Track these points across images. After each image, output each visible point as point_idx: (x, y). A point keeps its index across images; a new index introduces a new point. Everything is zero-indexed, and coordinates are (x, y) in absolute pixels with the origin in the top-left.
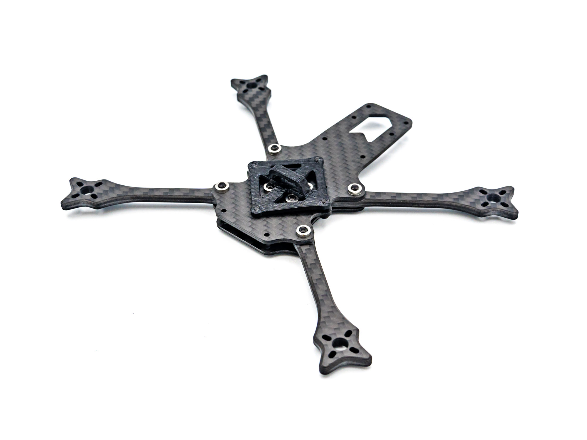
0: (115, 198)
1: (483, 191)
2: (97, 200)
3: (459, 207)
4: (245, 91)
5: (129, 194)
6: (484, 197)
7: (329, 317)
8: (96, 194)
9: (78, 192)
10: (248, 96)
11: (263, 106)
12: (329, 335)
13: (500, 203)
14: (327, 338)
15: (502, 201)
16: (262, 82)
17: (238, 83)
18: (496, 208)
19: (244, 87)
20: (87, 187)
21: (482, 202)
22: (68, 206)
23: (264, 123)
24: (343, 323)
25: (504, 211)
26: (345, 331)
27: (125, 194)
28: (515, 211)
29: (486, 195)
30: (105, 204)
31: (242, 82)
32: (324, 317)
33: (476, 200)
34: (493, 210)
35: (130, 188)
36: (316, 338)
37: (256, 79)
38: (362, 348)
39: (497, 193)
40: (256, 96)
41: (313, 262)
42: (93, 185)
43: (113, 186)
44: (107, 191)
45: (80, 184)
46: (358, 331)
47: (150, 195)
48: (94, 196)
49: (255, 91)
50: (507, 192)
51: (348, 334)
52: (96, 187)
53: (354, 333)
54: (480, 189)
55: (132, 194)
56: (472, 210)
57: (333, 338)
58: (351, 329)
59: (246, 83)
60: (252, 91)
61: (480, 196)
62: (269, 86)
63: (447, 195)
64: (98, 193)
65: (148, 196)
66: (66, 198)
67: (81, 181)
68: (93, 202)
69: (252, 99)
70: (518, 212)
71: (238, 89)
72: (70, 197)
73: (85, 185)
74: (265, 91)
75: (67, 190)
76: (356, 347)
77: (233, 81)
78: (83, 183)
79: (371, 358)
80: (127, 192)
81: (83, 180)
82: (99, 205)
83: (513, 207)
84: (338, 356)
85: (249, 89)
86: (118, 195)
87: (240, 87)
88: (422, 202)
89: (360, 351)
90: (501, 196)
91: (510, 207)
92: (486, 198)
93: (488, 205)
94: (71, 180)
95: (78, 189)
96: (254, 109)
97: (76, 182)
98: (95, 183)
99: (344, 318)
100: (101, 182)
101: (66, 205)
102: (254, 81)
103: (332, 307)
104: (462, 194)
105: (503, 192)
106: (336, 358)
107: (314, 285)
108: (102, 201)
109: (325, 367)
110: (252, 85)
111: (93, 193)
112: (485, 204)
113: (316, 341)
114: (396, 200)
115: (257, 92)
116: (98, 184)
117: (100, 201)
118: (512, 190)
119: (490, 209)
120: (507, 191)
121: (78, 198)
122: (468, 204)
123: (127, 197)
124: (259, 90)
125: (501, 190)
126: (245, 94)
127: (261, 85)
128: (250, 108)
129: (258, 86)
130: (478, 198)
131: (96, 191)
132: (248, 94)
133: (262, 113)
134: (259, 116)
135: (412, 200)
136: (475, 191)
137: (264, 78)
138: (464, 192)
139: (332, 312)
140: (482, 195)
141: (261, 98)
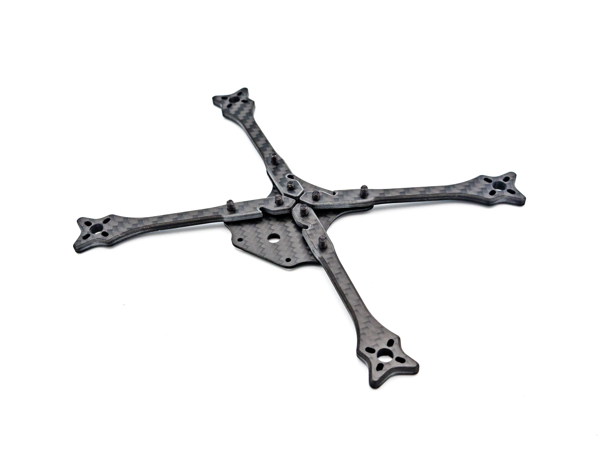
0: (126, 232)
1: (487, 180)
2: (109, 237)
3: (468, 197)
4: (229, 106)
5: (139, 226)
6: (490, 185)
7: (367, 327)
8: (107, 231)
9: (88, 232)
10: (233, 110)
11: (250, 117)
12: (372, 347)
13: (506, 190)
14: (370, 350)
15: (508, 188)
16: (243, 95)
17: (220, 99)
18: (504, 196)
19: (227, 102)
20: (95, 225)
21: (489, 191)
22: (81, 248)
23: (255, 133)
24: (383, 332)
25: (512, 198)
26: (387, 340)
27: (135, 227)
28: (522, 198)
29: (491, 184)
30: (118, 240)
31: (224, 98)
32: (363, 329)
33: (482, 189)
34: (501, 198)
35: (139, 219)
36: (360, 351)
37: (237, 93)
38: (407, 356)
39: (502, 180)
40: (241, 109)
41: (339, 271)
42: (101, 222)
43: (121, 220)
44: (116, 227)
45: (88, 223)
46: (399, 338)
47: (159, 224)
48: (105, 234)
49: (238, 104)
50: (511, 179)
51: (390, 343)
52: (104, 224)
53: (396, 341)
54: (484, 177)
55: (142, 226)
56: (481, 200)
57: (377, 349)
58: (392, 337)
59: (229, 99)
60: (236, 105)
61: (486, 185)
62: (251, 97)
63: (453, 186)
64: (108, 230)
65: (158, 225)
66: (77, 241)
67: (88, 220)
68: (105, 241)
69: (238, 112)
70: (525, 198)
71: (221, 105)
72: (81, 239)
73: (93, 224)
74: (249, 103)
75: (76, 233)
76: (402, 356)
77: (214, 99)
78: (91, 221)
79: (418, 365)
80: (136, 225)
81: (90, 219)
82: (111, 242)
83: (520, 193)
84: (386, 368)
85: (233, 104)
86: (128, 229)
87: (222, 103)
88: (431, 196)
89: (407, 359)
90: (505, 183)
91: (517, 194)
92: (492, 186)
93: (496, 194)
94: (79, 221)
95: (88, 229)
96: (241, 121)
97: (84, 222)
98: (103, 220)
99: (382, 327)
100: (108, 217)
101: (79, 248)
102: (236, 95)
103: (368, 317)
104: (467, 184)
105: (506, 179)
106: (384, 370)
107: (345, 296)
108: (114, 237)
109: (375, 382)
110: (234, 99)
111: (103, 231)
112: (492, 193)
113: (360, 354)
114: (405, 196)
115: (241, 105)
116: (107, 220)
117: (112, 238)
118: (514, 175)
119: (499, 197)
120: (510, 177)
121: (90, 239)
122: (476, 194)
123: (138, 229)
124: (242, 103)
125: (504, 177)
126: (229, 108)
127: (243, 98)
128: (238, 121)
129: (241, 100)
130: (484, 187)
131: (106, 228)
132: (232, 108)
133: (251, 124)
134: (248, 127)
135: (421, 195)
136: (480, 180)
137: (244, 91)
138: (469, 182)
139: (369, 322)
140: (487, 183)
141: (246, 110)
